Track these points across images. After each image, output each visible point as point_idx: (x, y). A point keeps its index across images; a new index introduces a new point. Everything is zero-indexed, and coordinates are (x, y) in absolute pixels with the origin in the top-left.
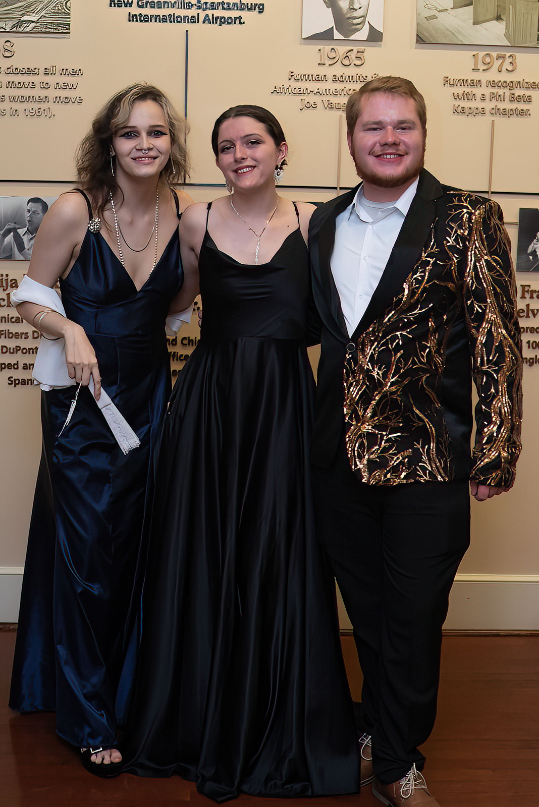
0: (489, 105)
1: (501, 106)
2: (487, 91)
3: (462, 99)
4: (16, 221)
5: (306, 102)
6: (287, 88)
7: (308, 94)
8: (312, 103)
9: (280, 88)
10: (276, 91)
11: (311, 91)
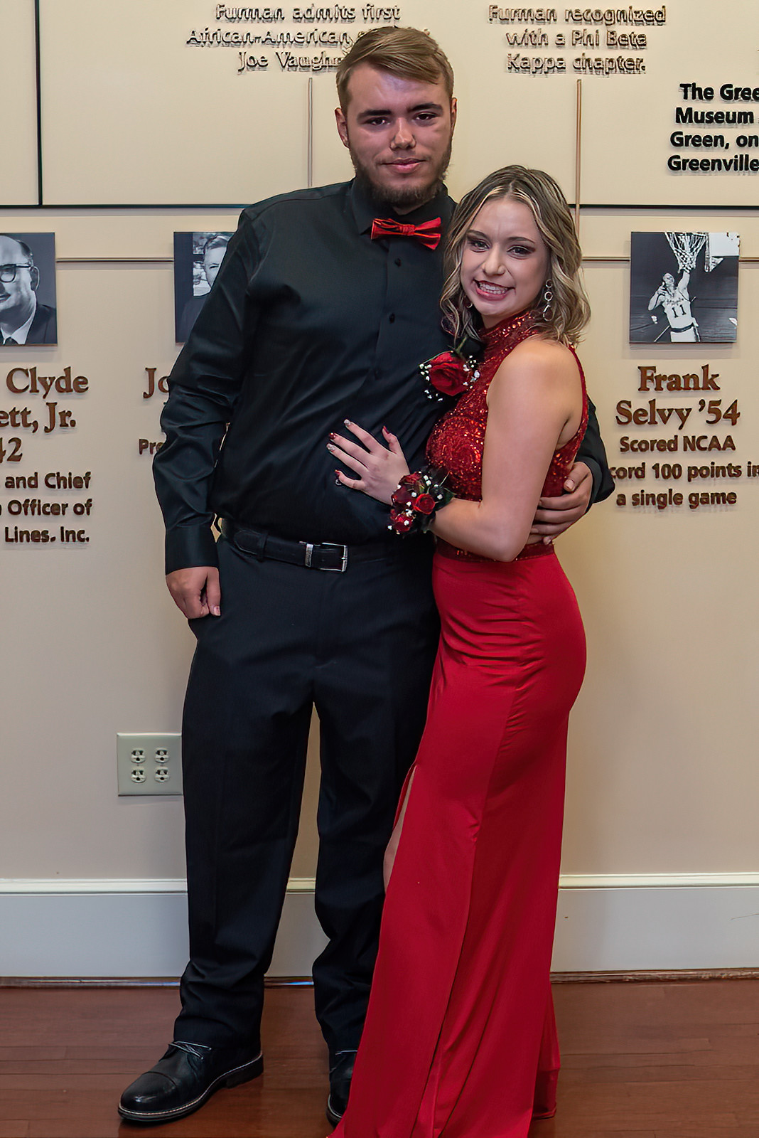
0: (570, 54)
1: (592, 54)
2: (567, 29)
3: (524, 44)
5: (247, 57)
6: (214, 34)
7: (252, 43)
8: (258, 58)
9: (202, 34)
10: (195, 39)
11: (256, 38)
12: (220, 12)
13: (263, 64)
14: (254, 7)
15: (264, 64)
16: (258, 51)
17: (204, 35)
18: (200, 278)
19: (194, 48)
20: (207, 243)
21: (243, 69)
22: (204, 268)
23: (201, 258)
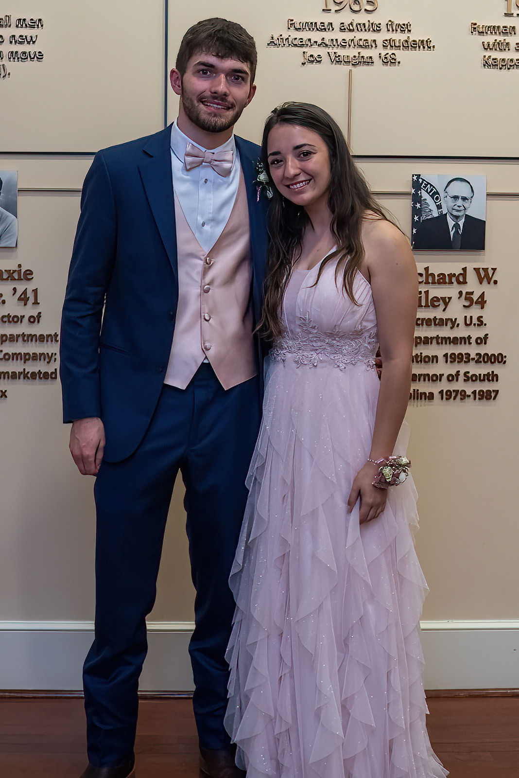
3: (494, 49)
5: (308, 54)
6: (286, 39)
7: (311, 45)
8: (315, 55)
10: (273, 42)
11: (314, 42)
12: (291, 24)
14: (313, 21)
15: (320, 59)
16: (315, 51)
17: (280, 39)
19: (273, 49)
21: (305, 63)
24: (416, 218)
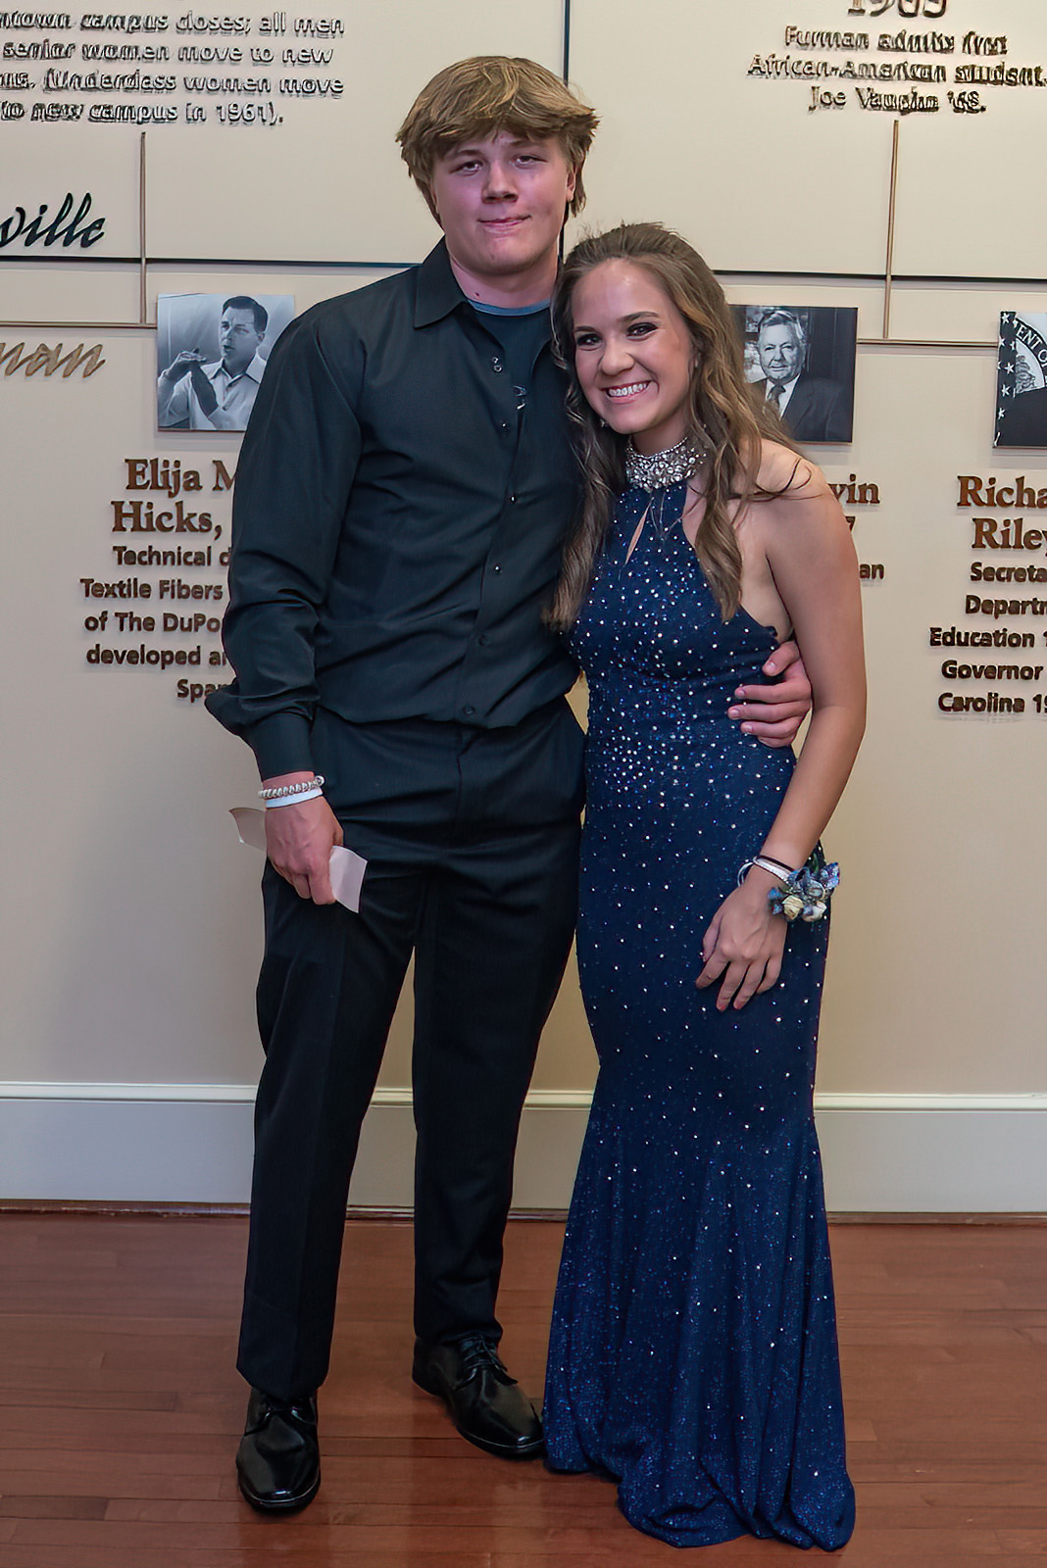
4: (198, 347)
5: (821, 92)
6: (782, 63)
7: (827, 75)
8: (835, 94)
9: (767, 62)
10: (759, 68)
11: (833, 69)
12: (792, 36)
13: (839, 102)
14: (833, 32)
15: (842, 101)
16: (834, 85)
17: (770, 64)
18: (752, 362)
19: (757, 81)
20: (763, 319)
21: (815, 108)
22: (757, 349)
23: (755, 336)
24: (1005, 391)
